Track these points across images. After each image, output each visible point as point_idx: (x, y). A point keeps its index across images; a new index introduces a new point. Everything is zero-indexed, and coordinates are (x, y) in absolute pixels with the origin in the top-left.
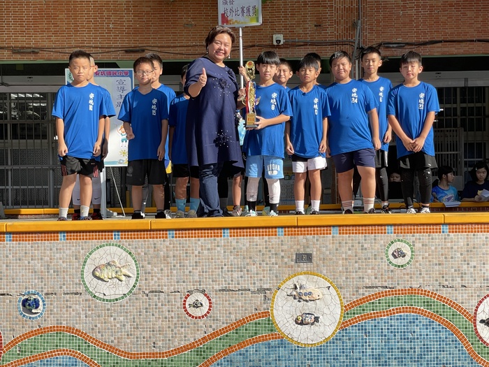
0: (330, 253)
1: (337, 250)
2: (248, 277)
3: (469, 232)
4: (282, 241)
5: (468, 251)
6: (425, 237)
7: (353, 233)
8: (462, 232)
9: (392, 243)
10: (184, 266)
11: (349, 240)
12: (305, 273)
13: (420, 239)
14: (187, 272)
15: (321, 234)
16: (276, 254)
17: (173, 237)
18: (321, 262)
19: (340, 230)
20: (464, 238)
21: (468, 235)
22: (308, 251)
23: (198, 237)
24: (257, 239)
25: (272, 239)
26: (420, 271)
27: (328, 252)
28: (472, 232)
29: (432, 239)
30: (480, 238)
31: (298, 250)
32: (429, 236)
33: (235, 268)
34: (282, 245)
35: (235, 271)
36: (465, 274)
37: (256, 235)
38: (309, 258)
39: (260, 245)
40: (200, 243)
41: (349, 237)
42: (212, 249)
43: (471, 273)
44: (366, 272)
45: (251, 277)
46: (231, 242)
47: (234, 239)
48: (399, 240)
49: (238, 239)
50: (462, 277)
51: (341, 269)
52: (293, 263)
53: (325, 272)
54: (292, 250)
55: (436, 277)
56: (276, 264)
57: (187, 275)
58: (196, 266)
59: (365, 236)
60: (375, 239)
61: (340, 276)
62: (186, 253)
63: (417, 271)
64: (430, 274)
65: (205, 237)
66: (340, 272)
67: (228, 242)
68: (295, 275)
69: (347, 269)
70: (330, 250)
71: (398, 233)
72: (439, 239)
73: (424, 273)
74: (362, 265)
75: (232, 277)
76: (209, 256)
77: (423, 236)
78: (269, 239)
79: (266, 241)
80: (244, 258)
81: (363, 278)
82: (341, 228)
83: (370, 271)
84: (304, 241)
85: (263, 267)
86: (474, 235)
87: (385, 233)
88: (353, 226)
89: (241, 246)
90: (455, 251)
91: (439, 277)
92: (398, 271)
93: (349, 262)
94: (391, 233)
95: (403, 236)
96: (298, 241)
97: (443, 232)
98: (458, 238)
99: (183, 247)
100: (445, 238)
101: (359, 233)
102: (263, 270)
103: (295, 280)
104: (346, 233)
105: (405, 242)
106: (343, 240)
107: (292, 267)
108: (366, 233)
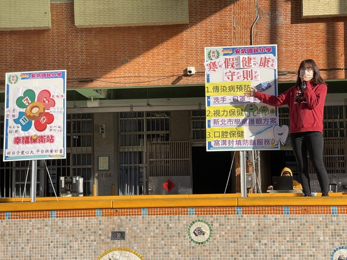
0: (140, 232)
1: (146, 228)
2: (70, 253)
3: (260, 213)
4: (100, 221)
5: (259, 230)
6: (222, 218)
7: (160, 214)
8: (254, 213)
9: (194, 223)
10: (17, 243)
11: (157, 220)
12: (119, 249)
13: (217, 219)
14: (20, 248)
15: (133, 215)
16: (95, 232)
17: (9, 218)
18: (133, 239)
19: (149, 212)
20: (256, 219)
21: (259, 216)
22: (122, 230)
23: (30, 218)
24: (79, 219)
25: (92, 219)
26: (218, 247)
27: (138, 231)
28: (263, 213)
29: (228, 219)
30: (270, 219)
31: (113, 229)
32: (225, 216)
33: (60, 244)
34: (100, 224)
35: (60, 247)
36: (257, 250)
37: (78, 216)
38: (122, 235)
39: (81, 224)
40: (31, 223)
41: (157, 217)
42: (41, 228)
43: (263, 250)
44: (171, 248)
45: (73, 253)
46: (57, 222)
47: (60, 220)
48: (199, 221)
49: (63, 220)
50: (254, 253)
51: (149, 245)
52: (109, 240)
53: (136, 248)
54: (108, 229)
55: (232, 253)
56: (95, 241)
57: (20, 251)
58: (28, 243)
59: (170, 217)
60: (179, 220)
61: (149, 251)
62: (20, 232)
63: (215, 247)
64: (226, 250)
65: (35, 218)
66: (149, 248)
67: (54, 222)
68: (111, 251)
69: (154, 245)
70: (140, 228)
71: (198, 214)
72: (234, 219)
73: (221, 249)
74: (168, 242)
75: (57, 253)
76: (38, 234)
77: (220, 216)
78: (89, 219)
79: (86, 221)
80: (68, 236)
81: (168, 253)
82: (150, 210)
83: (174, 247)
84: (119, 221)
85: (84, 244)
86: (264, 216)
87: (187, 214)
88: (160, 208)
89: (66, 225)
90: (248, 230)
91: (235, 253)
92: (199, 248)
93: (157, 240)
94: (193, 214)
95: (203, 217)
96: (113, 221)
97: (238, 213)
98: (250, 219)
99: (17, 227)
100: (239, 219)
101: (165, 214)
102: (84, 247)
103: (110, 254)
104: (154, 215)
105: (204, 222)
106: (151, 220)
107: (108, 244)
108: (171, 214)
